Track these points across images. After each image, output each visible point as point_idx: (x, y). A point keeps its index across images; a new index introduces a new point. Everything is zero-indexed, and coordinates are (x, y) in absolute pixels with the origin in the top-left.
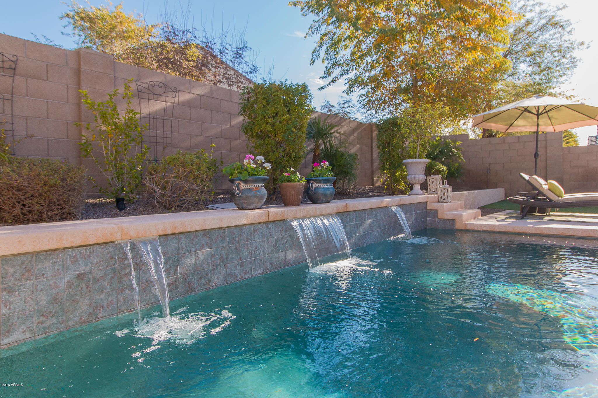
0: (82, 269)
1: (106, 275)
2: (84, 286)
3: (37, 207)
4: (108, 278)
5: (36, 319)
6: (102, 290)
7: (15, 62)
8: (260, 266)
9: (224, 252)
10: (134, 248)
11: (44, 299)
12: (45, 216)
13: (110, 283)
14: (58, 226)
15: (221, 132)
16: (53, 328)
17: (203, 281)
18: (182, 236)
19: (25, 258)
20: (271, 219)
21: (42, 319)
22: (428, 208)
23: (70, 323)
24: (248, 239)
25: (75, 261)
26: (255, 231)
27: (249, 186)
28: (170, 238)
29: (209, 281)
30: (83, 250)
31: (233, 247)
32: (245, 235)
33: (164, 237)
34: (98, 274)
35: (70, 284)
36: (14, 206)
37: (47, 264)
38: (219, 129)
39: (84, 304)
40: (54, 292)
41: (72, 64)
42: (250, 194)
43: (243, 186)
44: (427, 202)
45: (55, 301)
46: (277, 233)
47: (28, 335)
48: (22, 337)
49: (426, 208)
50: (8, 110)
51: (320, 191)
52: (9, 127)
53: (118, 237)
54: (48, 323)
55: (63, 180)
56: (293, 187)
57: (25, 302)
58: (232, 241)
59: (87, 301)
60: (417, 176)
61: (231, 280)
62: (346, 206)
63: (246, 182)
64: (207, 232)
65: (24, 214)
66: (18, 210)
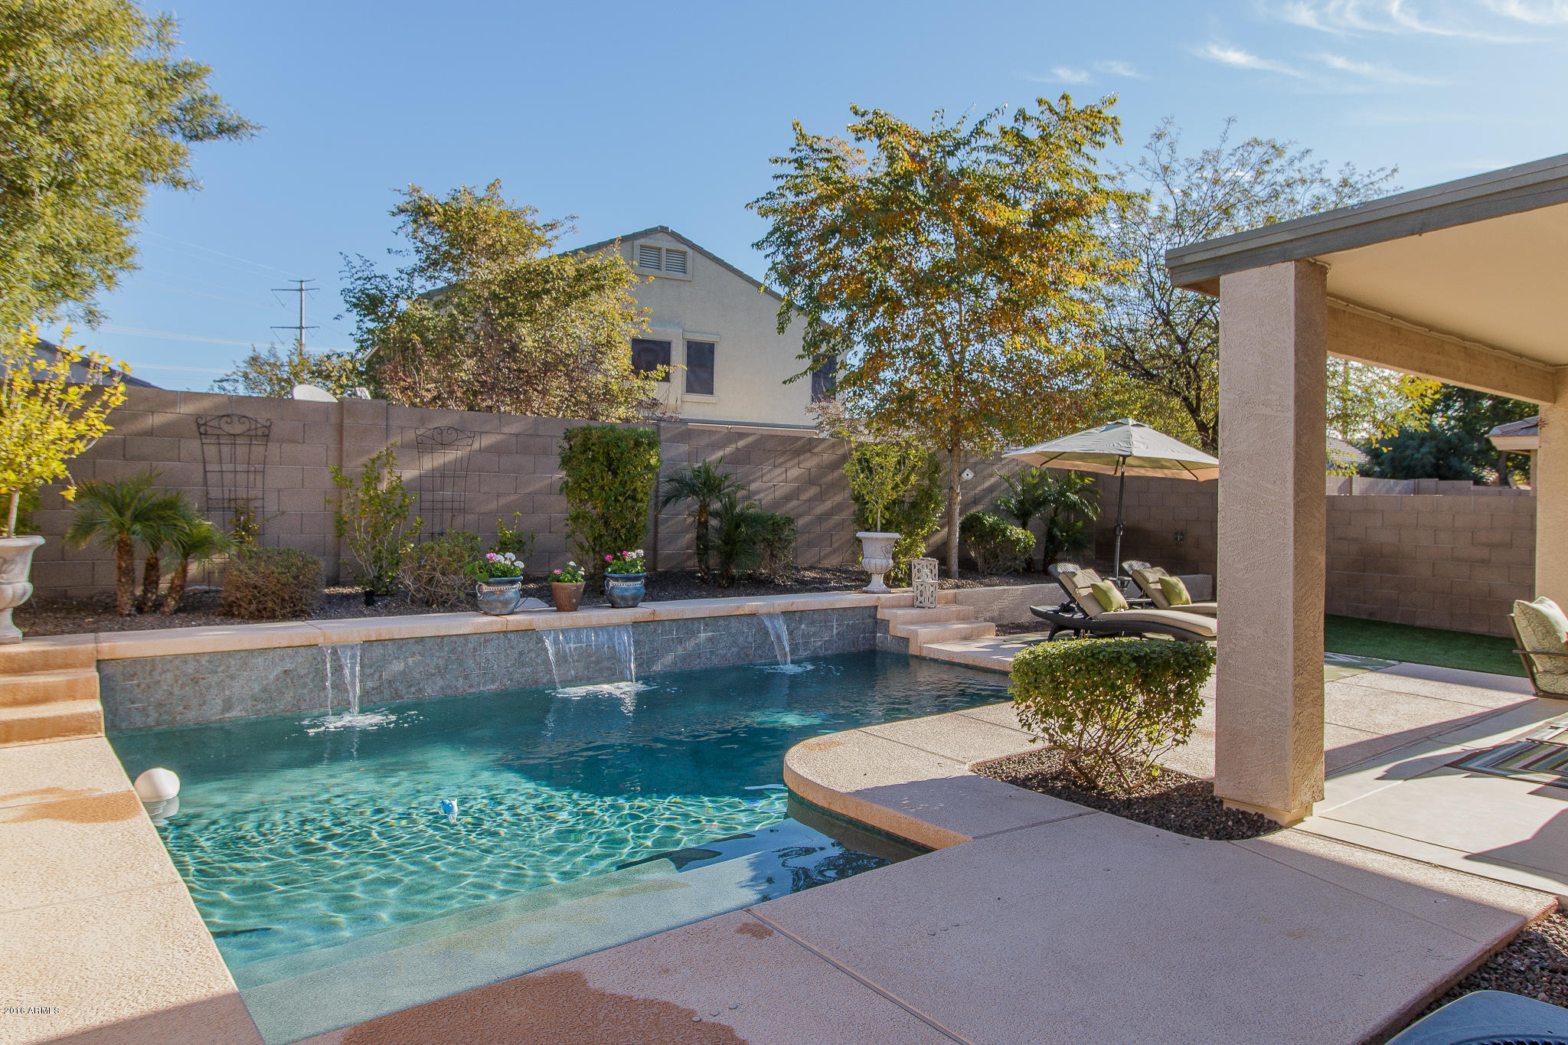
0: (288, 666)
1: (309, 673)
2: (289, 680)
3: (270, 604)
4: (311, 676)
5: (250, 702)
6: (305, 685)
7: (269, 428)
8: (493, 681)
9: (441, 662)
10: (335, 652)
11: (257, 688)
12: (277, 613)
13: (313, 680)
14: (268, 629)
15: (551, 485)
16: (263, 712)
17: (413, 690)
18: (390, 643)
19: (243, 654)
20: (510, 628)
21: (255, 703)
22: (878, 617)
23: (277, 710)
24: (475, 650)
25: (282, 659)
26: (486, 641)
27: (492, 588)
28: (375, 644)
29: (420, 690)
30: (290, 651)
31: (453, 657)
32: (471, 646)
33: (369, 643)
34: (303, 672)
35: (278, 678)
36: (250, 603)
37: (260, 660)
38: (548, 481)
39: (289, 696)
40: (265, 682)
41: (334, 418)
42: (491, 598)
43: (485, 588)
44: (876, 607)
45: (265, 690)
46: (521, 645)
47: (244, 714)
48: (239, 714)
49: (874, 617)
50: (259, 483)
51: (616, 592)
52: (259, 503)
53: (320, 641)
54: (259, 707)
55: (296, 578)
56: (563, 589)
57: (243, 688)
58: (453, 651)
59: (291, 694)
60: (873, 561)
61: (449, 692)
62: (654, 613)
63: (488, 584)
64: (420, 640)
65: (259, 611)
66: (253, 607)
